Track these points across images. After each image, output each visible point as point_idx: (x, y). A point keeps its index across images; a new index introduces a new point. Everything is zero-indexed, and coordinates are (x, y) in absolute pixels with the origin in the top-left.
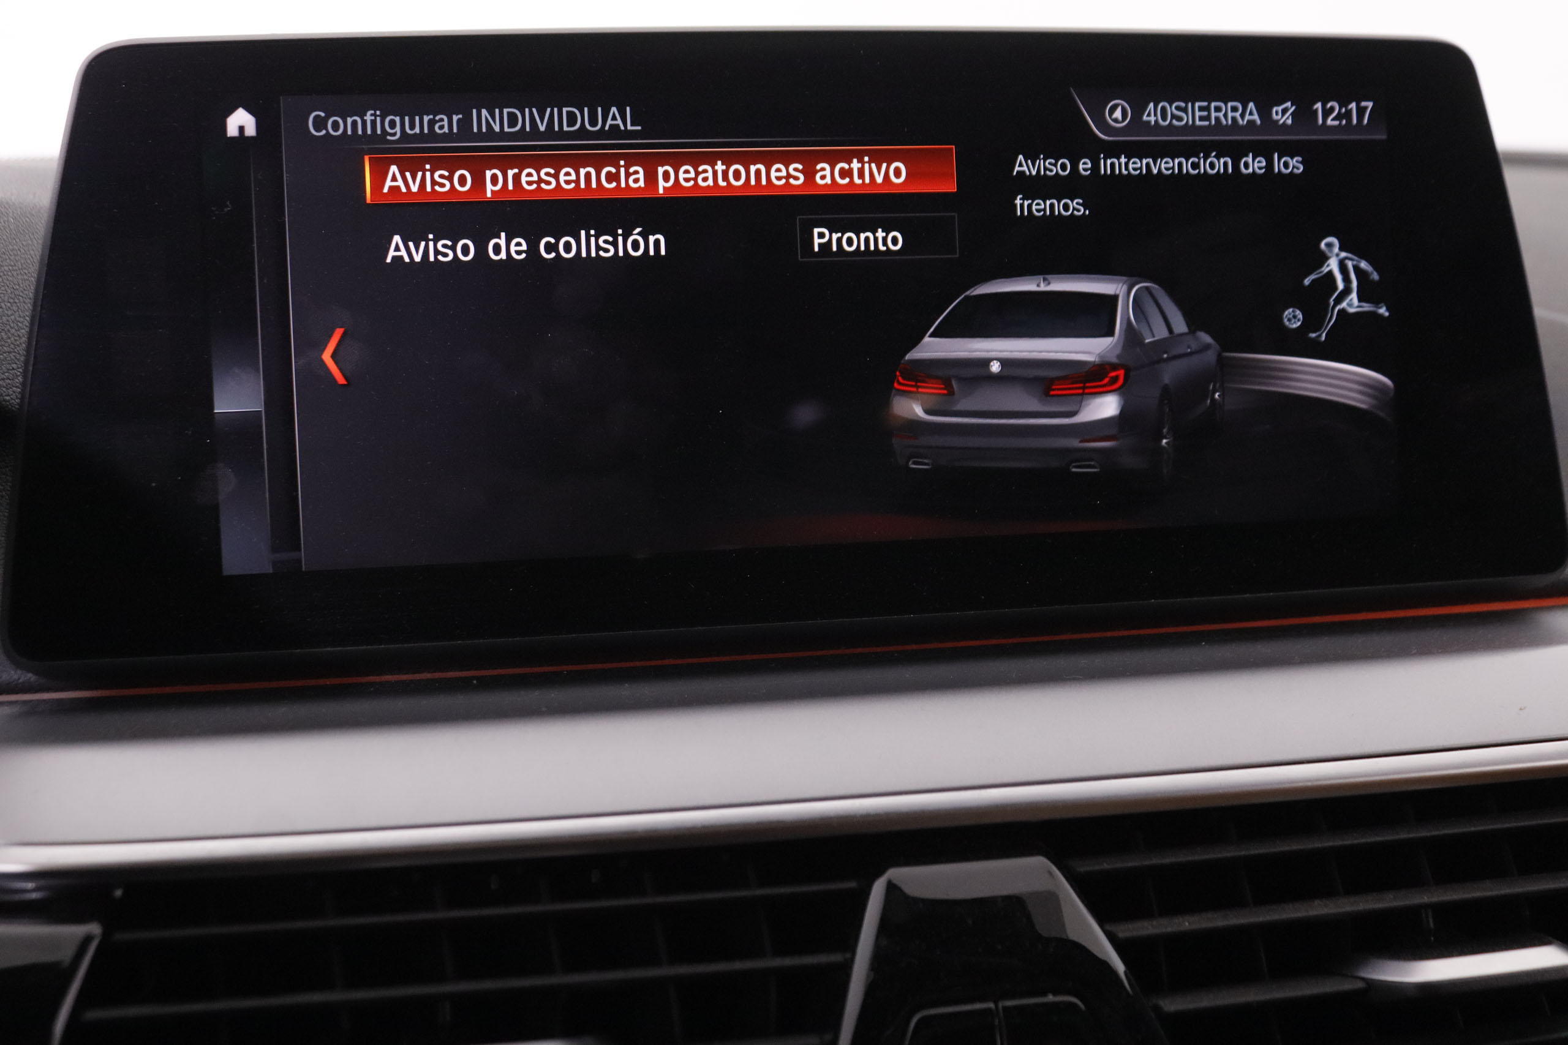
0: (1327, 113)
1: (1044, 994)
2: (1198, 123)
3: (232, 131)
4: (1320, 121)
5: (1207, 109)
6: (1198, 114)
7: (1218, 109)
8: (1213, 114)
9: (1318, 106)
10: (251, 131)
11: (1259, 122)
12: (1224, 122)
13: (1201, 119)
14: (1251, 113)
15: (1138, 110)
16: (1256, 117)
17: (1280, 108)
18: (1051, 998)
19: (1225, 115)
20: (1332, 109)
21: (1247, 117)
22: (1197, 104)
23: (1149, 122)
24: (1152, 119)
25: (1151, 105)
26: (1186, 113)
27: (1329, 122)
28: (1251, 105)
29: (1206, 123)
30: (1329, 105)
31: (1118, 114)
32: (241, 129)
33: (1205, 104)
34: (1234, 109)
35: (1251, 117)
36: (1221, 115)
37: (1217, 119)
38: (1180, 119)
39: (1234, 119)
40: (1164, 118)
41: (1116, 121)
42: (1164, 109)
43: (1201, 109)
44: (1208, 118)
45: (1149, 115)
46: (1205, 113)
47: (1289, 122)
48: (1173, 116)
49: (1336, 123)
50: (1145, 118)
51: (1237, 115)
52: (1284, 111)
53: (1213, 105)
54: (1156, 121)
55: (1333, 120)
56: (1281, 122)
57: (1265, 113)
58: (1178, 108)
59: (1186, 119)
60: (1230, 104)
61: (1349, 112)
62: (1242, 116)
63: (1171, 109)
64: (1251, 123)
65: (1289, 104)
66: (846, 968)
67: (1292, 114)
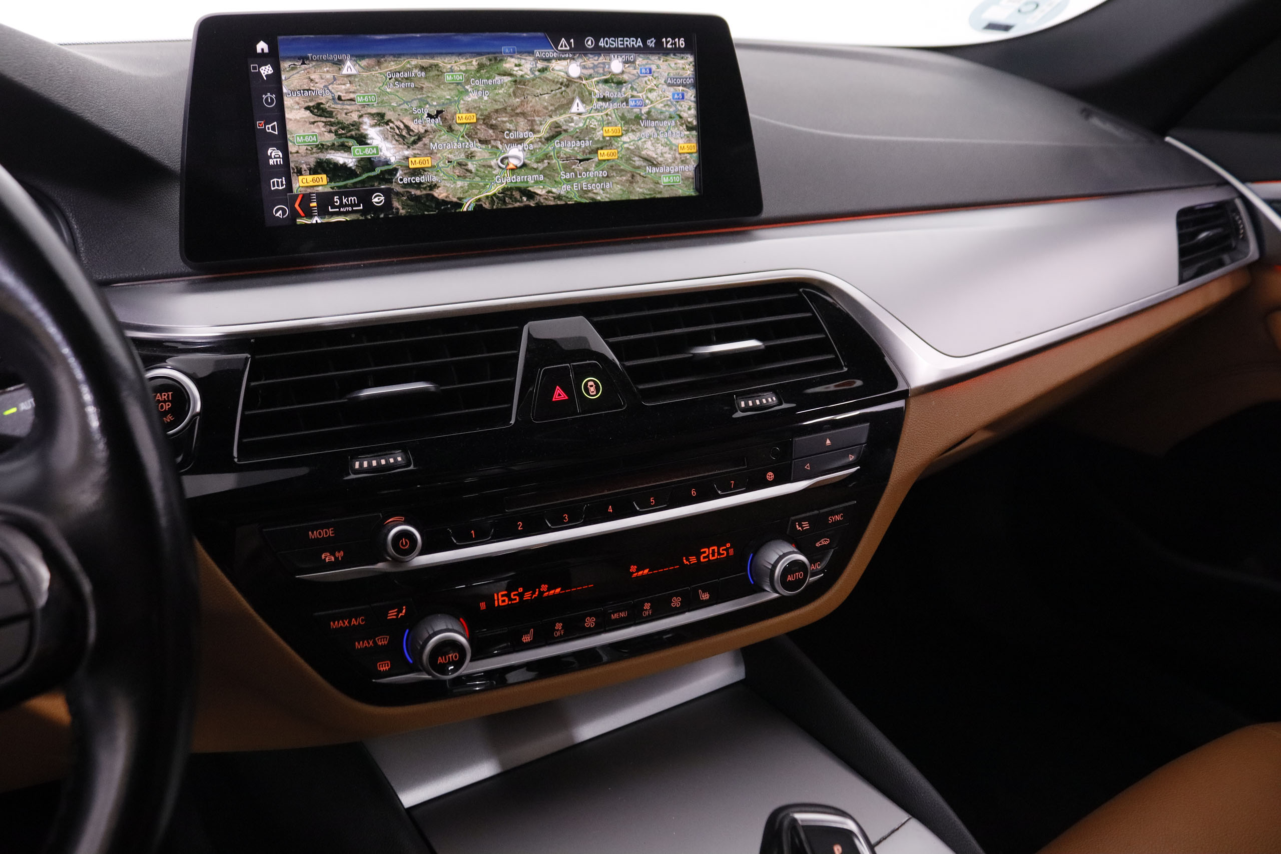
0: (667, 43)
1: (586, 361)
2: (619, 46)
3: (259, 50)
4: (665, 46)
5: (623, 41)
6: (619, 42)
7: (627, 41)
8: (625, 43)
9: (664, 40)
10: (266, 50)
11: (642, 46)
12: (629, 46)
13: (621, 45)
14: (639, 42)
15: (597, 41)
16: (641, 44)
17: (650, 41)
18: (588, 362)
19: (630, 44)
20: (669, 41)
21: (638, 44)
22: (619, 39)
23: (601, 46)
24: (602, 45)
25: (602, 39)
26: (615, 42)
27: (669, 46)
28: (639, 39)
29: (622, 46)
30: (668, 39)
31: (590, 43)
32: (263, 50)
33: (622, 39)
34: (633, 41)
35: (639, 44)
36: (628, 43)
37: (627, 45)
38: (613, 45)
39: (633, 45)
40: (607, 44)
41: (589, 45)
42: (607, 41)
43: (620, 41)
44: (623, 44)
45: (601, 43)
46: (622, 43)
47: (653, 46)
48: (610, 44)
49: (671, 46)
50: (600, 44)
51: (634, 43)
52: (651, 42)
53: (625, 39)
54: (604, 46)
55: (671, 45)
56: (650, 46)
57: (644, 42)
58: (612, 41)
59: (615, 45)
60: (631, 39)
61: (675, 43)
62: (636, 44)
63: (610, 41)
64: (639, 46)
65: (653, 39)
66: (516, 356)
67: (655, 43)
